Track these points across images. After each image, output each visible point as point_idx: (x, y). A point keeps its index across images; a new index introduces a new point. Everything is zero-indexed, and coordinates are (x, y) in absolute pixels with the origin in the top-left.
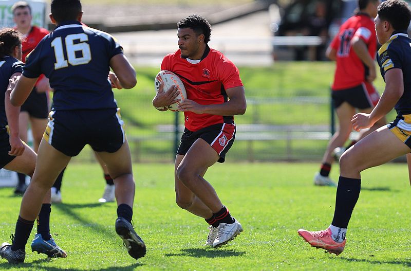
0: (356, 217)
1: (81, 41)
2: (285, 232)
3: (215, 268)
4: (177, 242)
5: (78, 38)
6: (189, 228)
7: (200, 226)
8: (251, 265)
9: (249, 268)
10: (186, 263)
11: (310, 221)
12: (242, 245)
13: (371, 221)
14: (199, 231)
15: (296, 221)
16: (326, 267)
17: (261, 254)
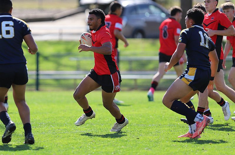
0: (129, 118)
1: (10, 25)
2: (93, 126)
3: (57, 145)
4: (37, 131)
5: (8, 24)
6: (44, 124)
7: (50, 123)
8: (76, 143)
9: (75, 145)
10: (42, 142)
11: (106, 121)
12: (71, 133)
13: (137, 121)
14: (49, 126)
15: (99, 121)
16: (114, 144)
17: (81, 138)
